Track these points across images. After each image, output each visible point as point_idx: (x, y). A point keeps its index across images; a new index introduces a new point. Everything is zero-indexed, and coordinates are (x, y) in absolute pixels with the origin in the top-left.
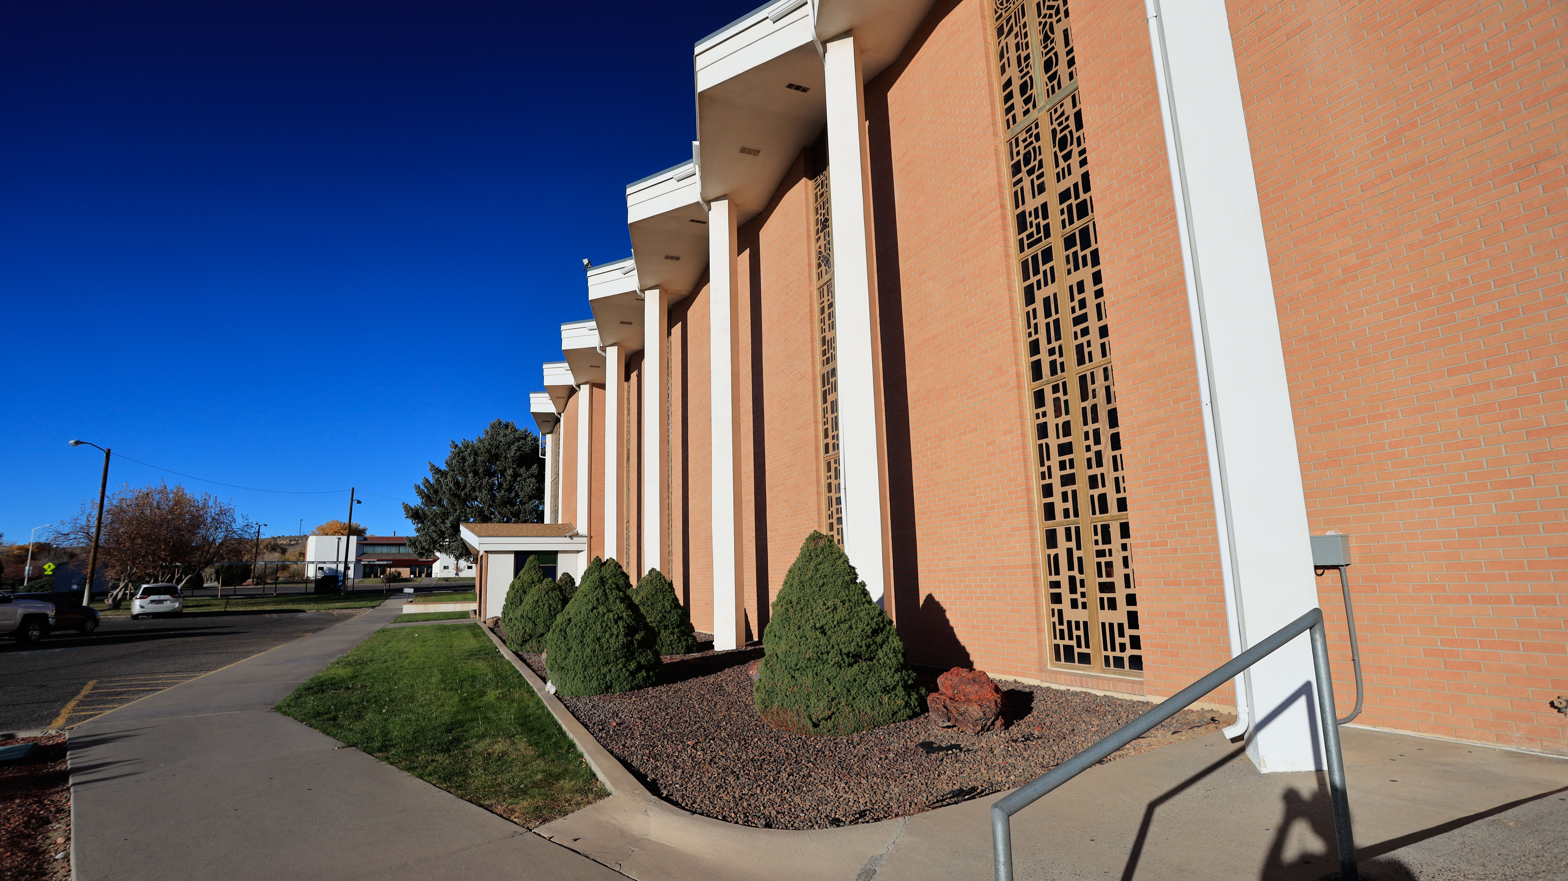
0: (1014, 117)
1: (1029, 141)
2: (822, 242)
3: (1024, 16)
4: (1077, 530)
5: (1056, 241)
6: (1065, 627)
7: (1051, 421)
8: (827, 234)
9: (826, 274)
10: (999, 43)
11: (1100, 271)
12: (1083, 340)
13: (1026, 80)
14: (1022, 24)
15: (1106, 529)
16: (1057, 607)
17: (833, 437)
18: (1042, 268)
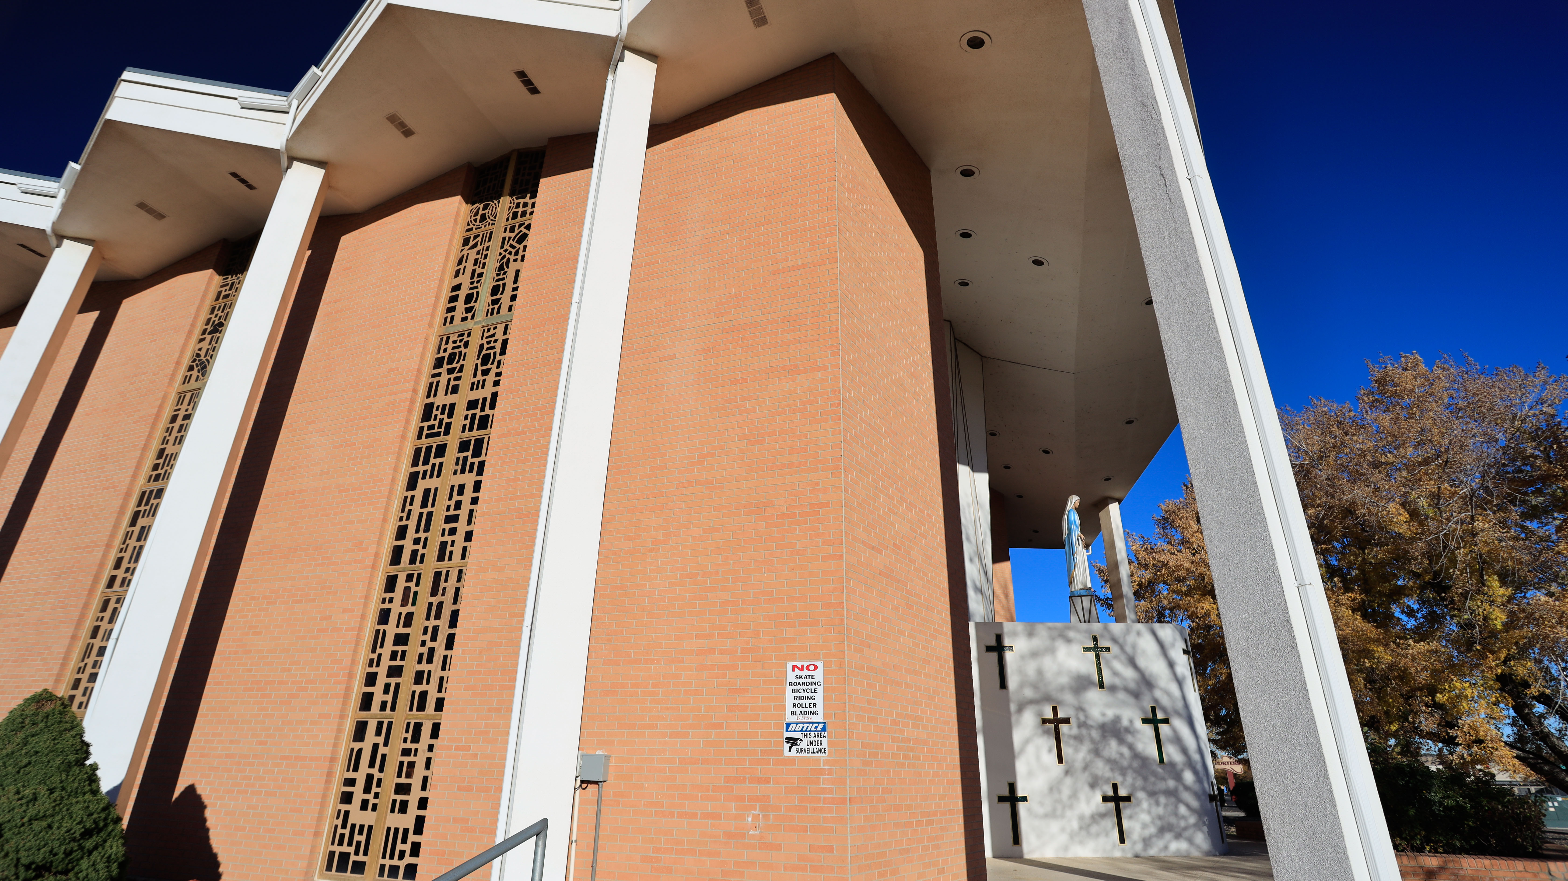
0: (452, 317)
1: (458, 344)
2: (205, 345)
3: (489, 240)
4: (390, 724)
5: (453, 441)
6: (347, 832)
7: (396, 608)
8: (215, 339)
9: (196, 380)
10: (462, 250)
11: (481, 481)
12: (448, 538)
13: (473, 293)
14: (486, 246)
15: (418, 727)
16: (344, 807)
17: (127, 570)
18: (432, 460)
